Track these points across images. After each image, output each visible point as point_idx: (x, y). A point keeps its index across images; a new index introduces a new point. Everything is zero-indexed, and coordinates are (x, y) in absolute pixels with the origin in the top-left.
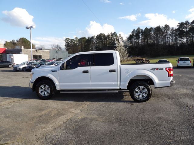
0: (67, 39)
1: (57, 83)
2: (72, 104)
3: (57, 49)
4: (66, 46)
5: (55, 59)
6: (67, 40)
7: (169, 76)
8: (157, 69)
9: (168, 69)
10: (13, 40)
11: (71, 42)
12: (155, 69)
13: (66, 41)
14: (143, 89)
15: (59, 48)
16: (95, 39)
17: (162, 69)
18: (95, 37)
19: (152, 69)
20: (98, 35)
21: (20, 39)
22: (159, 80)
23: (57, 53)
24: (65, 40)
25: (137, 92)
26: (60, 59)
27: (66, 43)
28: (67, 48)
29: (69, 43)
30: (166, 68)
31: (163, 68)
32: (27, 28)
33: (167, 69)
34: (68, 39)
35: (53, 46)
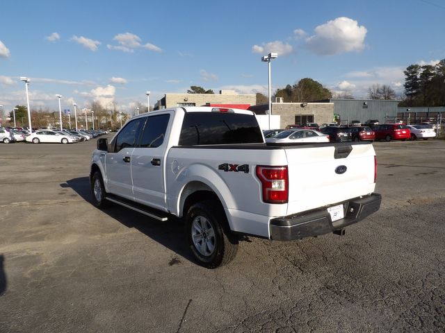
0: (411, 68)
4: (407, 87)
5: (359, 122)
6: (413, 70)
7: (265, 201)
8: (234, 168)
9: (263, 170)
10: (289, 86)
11: (426, 74)
12: (230, 168)
13: (407, 74)
15: (387, 94)
17: (245, 168)
19: (221, 167)
21: (300, 83)
22: (239, 208)
23: (367, 107)
24: (405, 72)
25: (198, 233)
27: (407, 79)
28: (410, 92)
29: (416, 79)
30: (258, 167)
31: (248, 165)
33: (261, 169)
34: (416, 67)
35: (372, 90)
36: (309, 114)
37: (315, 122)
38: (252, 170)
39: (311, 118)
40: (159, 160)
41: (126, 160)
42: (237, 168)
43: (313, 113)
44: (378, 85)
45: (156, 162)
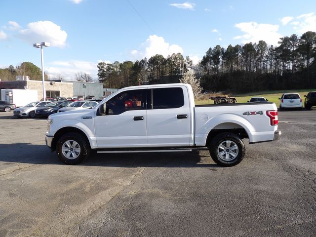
0: (100, 64)
1: (91, 137)
2: (117, 171)
4: (99, 75)
5: (82, 97)
6: (102, 65)
7: (272, 124)
8: (253, 113)
9: (271, 113)
10: (11, 67)
11: (109, 69)
12: (250, 113)
13: (99, 68)
14: (232, 145)
15: (89, 79)
16: (147, 65)
17: (261, 113)
18: (147, 61)
19: (245, 114)
20: (152, 58)
21: (23, 65)
23: (85, 87)
24: (97, 66)
25: (222, 150)
27: (99, 71)
28: (101, 79)
29: (104, 71)
30: (267, 112)
31: (262, 111)
32: (35, 46)
33: (269, 112)
34: (103, 64)
35: (78, 76)
36: (57, 90)
38: (265, 113)
39: (58, 93)
40: (186, 115)
43: (60, 90)
44: (81, 73)
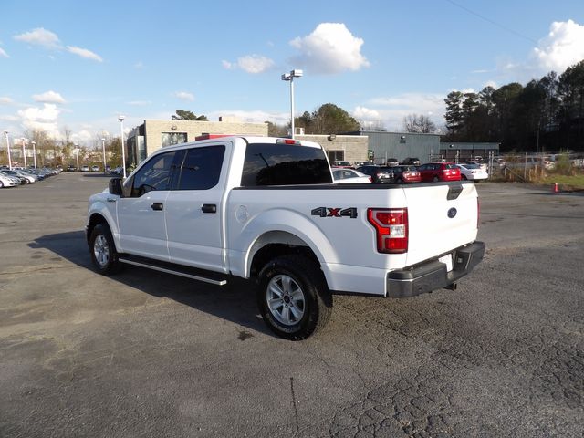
0: (451, 95)
1: (115, 233)
3: (421, 130)
4: (448, 118)
5: (395, 160)
6: (454, 98)
7: (380, 250)
8: (334, 212)
9: (378, 216)
10: (306, 113)
11: (468, 104)
12: (328, 212)
13: (448, 103)
14: (293, 287)
15: (427, 126)
16: (556, 87)
17: (352, 213)
18: (557, 79)
19: (315, 212)
20: (569, 70)
21: (321, 109)
22: (343, 262)
23: (405, 142)
24: (445, 100)
25: (276, 296)
26: (411, 159)
27: (448, 109)
28: (452, 125)
29: (458, 109)
30: (369, 211)
31: (355, 209)
32: (283, 78)
33: (375, 213)
34: (458, 94)
35: (409, 122)
36: (339, 149)
37: (345, 160)
38: (362, 214)
39: (340, 155)
40: (215, 206)
41: (157, 206)
42: (339, 213)
43: (343, 148)
44: (415, 116)
45: (209, 209)
